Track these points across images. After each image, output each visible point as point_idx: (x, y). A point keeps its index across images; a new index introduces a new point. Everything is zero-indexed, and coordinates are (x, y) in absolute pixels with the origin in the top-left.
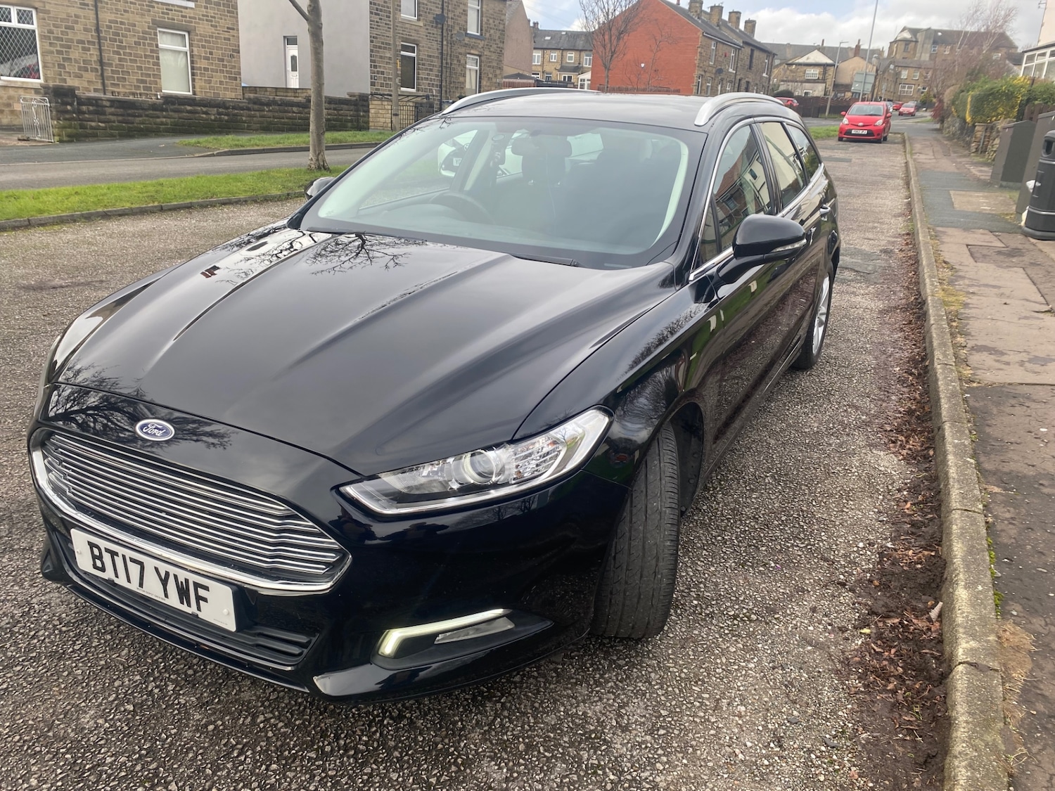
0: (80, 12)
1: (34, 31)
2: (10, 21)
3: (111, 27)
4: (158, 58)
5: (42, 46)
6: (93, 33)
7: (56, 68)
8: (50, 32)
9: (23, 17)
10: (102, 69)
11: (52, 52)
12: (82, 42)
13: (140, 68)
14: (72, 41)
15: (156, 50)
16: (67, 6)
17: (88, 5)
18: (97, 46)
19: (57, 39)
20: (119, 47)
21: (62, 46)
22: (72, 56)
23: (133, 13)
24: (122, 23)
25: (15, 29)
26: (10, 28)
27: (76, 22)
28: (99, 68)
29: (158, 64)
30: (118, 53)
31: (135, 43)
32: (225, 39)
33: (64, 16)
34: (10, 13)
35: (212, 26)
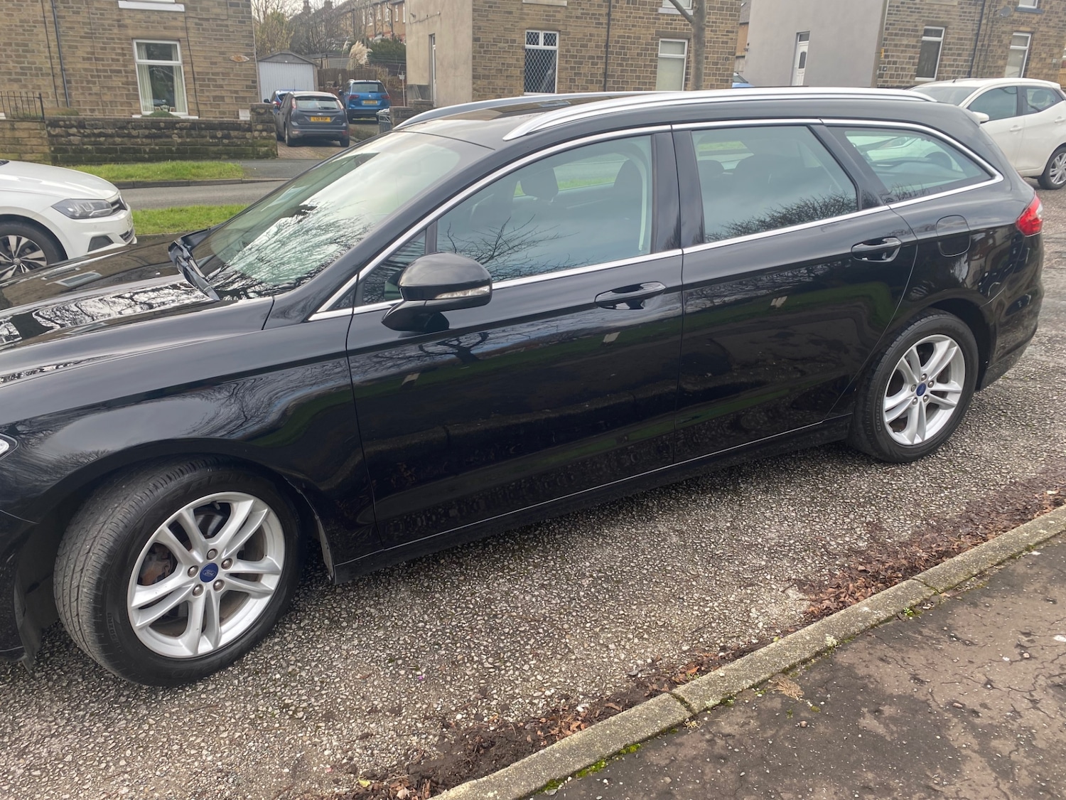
0: (594, 31)
1: (555, 51)
2: (538, 44)
3: (618, 42)
4: (656, 67)
5: (559, 63)
6: (603, 49)
7: (568, 83)
8: (568, 51)
9: (550, 40)
10: (605, 81)
11: (567, 69)
12: (592, 58)
13: (638, 77)
14: (584, 57)
15: (655, 60)
16: (585, 27)
17: (602, 24)
18: (604, 61)
19: (573, 56)
20: (623, 59)
21: (575, 63)
22: (582, 71)
23: (640, 26)
24: (629, 37)
25: (541, 51)
26: (537, 50)
27: (590, 40)
28: (603, 79)
29: (655, 73)
30: (621, 65)
31: (638, 54)
32: (723, 43)
33: (580, 36)
34: (538, 37)
35: (711, 31)
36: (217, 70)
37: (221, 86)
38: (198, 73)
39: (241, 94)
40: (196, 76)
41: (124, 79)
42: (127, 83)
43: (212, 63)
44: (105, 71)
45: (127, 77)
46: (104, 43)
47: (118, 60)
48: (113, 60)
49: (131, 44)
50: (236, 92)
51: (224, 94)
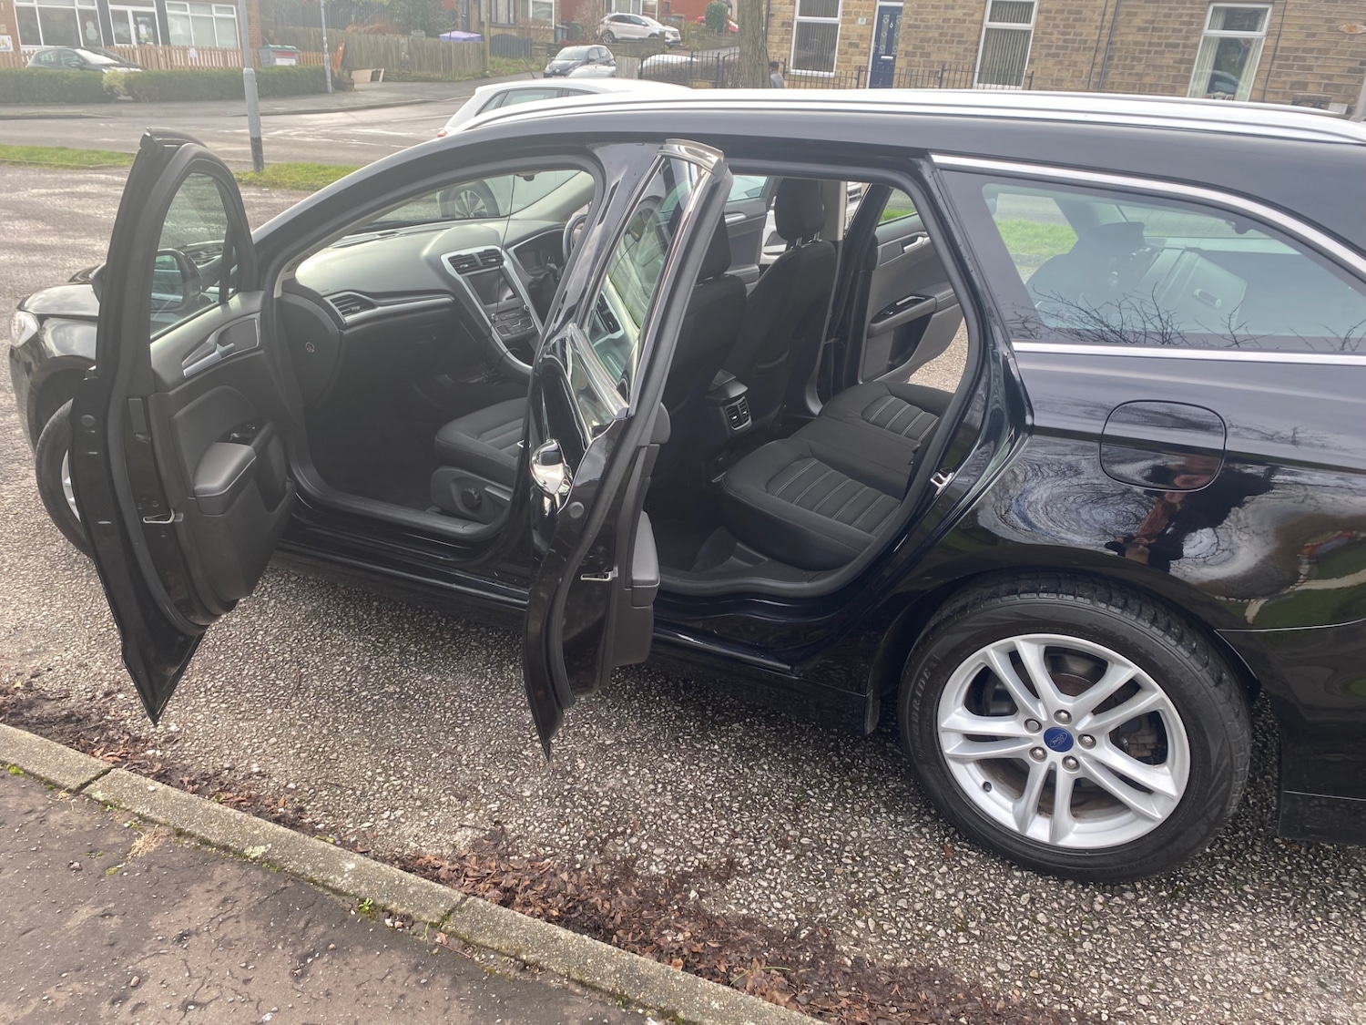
36: (1313, 45)
37: (1310, 68)
38: (1283, 49)
39: (1336, 81)
40: (1278, 53)
41: (1179, 56)
42: (1181, 62)
43: (1309, 35)
44: (1159, 45)
45: (1183, 53)
46: (1171, 9)
47: (1181, 31)
48: (1174, 30)
49: (1205, 10)
50: (1330, 77)
51: (1310, 79)
